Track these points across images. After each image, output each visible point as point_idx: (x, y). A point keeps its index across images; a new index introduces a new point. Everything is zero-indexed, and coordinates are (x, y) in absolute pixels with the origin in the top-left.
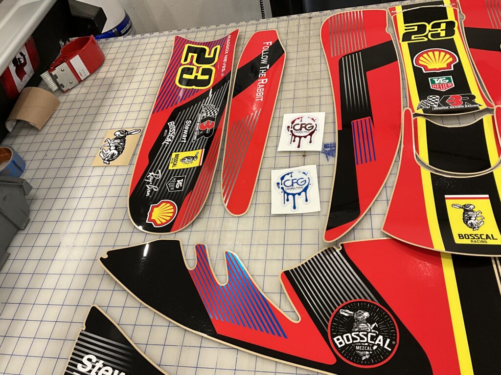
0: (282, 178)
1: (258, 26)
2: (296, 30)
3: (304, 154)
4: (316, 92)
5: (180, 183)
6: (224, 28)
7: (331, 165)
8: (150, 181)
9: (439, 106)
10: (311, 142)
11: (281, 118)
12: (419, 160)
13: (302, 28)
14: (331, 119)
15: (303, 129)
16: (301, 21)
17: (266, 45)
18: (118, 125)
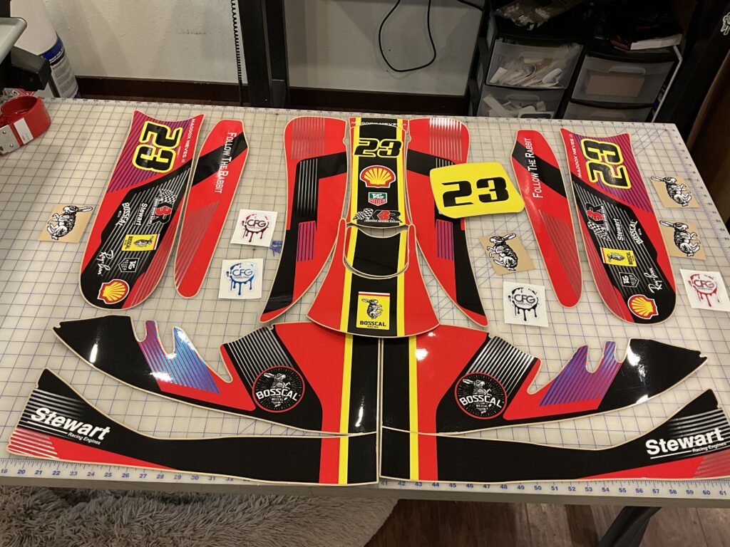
0: (232, 268)
1: (225, 113)
2: (261, 124)
3: (255, 248)
4: (273, 192)
5: (132, 264)
6: (188, 109)
7: (275, 260)
8: (102, 260)
9: (371, 218)
10: (261, 238)
11: (237, 212)
12: (346, 262)
13: (268, 124)
14: (282, 220)
15: (256, 225)
16: (268, 116)
17: (230, 135)
18: (67, 200)
